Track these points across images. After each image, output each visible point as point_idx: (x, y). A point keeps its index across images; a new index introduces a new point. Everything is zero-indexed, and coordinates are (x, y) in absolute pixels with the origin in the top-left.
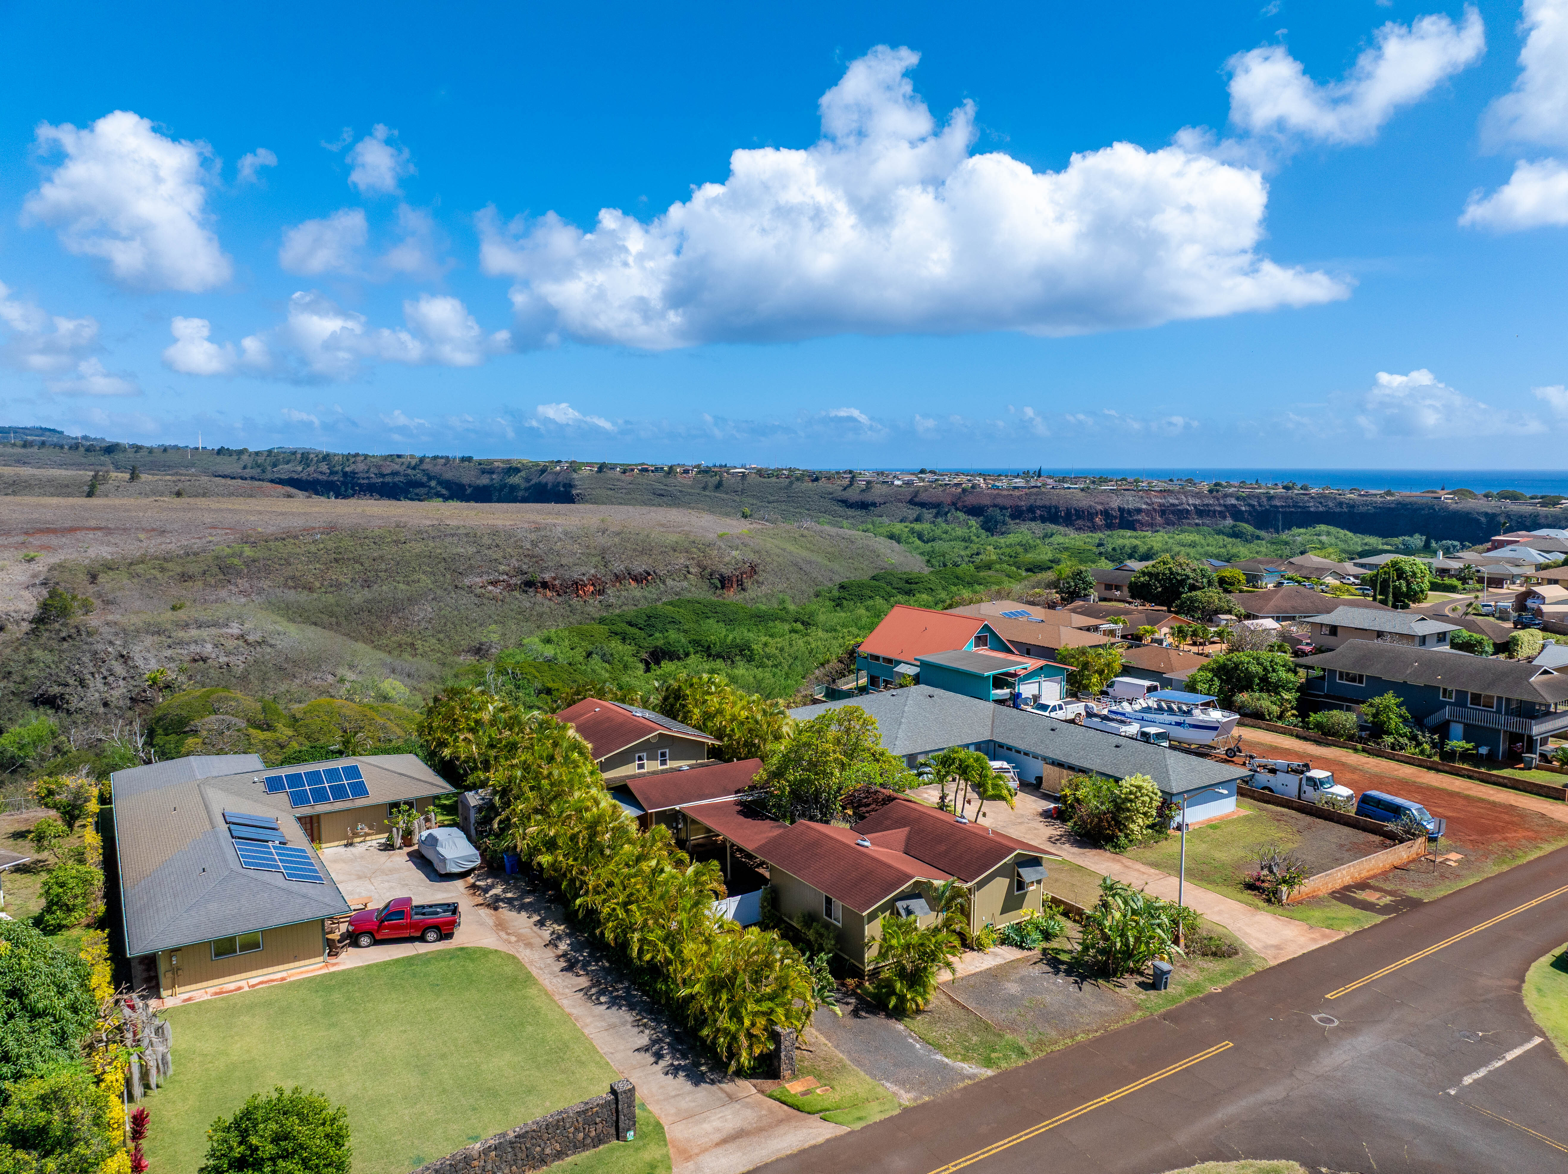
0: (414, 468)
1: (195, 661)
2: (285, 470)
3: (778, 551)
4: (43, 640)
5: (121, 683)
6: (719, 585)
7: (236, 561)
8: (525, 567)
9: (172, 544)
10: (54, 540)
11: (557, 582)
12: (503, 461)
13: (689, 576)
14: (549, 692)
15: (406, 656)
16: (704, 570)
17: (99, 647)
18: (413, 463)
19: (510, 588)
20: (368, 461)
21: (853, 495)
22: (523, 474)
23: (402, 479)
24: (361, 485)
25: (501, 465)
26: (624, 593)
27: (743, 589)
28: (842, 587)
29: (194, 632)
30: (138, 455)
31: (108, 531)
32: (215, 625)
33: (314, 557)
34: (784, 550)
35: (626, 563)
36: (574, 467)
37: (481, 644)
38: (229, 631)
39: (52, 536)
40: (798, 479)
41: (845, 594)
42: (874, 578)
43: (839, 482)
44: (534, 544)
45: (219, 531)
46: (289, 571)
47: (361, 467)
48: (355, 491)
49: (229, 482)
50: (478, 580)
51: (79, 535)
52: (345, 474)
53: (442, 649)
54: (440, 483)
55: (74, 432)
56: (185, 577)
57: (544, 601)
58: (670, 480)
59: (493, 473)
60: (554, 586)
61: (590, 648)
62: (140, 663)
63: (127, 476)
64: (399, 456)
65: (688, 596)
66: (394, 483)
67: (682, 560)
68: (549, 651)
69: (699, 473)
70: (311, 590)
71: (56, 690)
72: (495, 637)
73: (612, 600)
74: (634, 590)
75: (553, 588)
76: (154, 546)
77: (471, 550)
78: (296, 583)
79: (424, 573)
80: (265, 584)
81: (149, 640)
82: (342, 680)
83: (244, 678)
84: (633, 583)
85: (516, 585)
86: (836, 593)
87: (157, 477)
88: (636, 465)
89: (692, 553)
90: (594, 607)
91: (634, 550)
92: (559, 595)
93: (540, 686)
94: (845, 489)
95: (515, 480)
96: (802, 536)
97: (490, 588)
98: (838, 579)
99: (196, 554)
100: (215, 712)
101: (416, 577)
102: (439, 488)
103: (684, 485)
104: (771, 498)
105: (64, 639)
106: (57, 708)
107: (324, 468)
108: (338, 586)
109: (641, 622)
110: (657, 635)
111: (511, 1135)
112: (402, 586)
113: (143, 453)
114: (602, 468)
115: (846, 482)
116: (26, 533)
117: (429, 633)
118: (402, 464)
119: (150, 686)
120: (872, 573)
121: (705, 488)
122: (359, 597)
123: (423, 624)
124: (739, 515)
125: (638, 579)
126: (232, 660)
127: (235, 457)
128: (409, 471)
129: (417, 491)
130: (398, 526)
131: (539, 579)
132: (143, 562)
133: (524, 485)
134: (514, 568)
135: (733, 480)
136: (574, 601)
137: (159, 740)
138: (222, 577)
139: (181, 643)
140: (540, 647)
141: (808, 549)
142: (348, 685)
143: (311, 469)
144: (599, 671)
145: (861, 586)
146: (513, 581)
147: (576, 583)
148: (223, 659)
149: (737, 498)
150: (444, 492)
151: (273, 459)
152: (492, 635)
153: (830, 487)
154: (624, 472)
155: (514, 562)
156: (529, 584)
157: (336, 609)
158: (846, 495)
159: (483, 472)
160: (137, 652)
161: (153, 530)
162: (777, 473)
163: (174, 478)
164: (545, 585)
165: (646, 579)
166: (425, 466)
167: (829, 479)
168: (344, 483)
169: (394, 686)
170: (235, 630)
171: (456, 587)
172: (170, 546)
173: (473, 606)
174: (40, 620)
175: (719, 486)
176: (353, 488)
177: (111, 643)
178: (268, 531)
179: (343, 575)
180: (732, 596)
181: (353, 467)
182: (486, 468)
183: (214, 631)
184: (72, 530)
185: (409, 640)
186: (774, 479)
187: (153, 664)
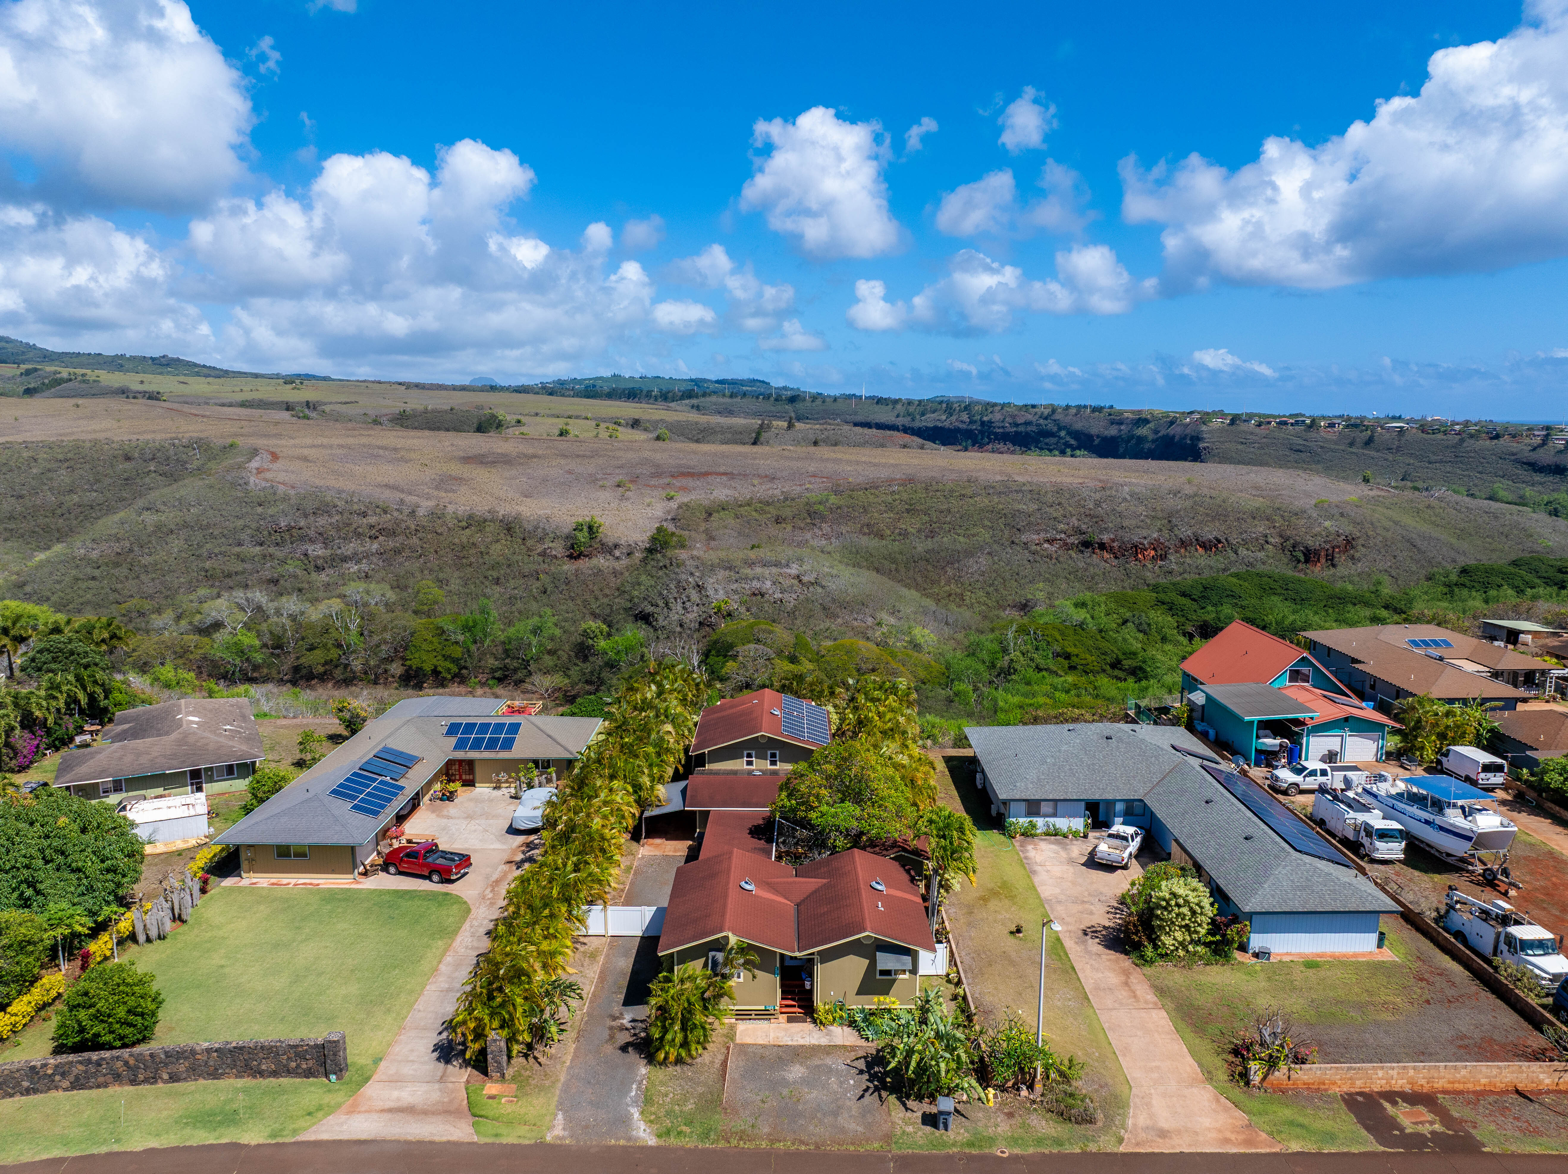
0: (1046, 418)
1: (754, 594)
2: (930, 420)
3: (1388, 524)
4: (649, 567)
5: (695, 608)
6: (1302, 559)
7: (821, 508)
8: (1084, 527)
9: (776, 491)
10: (690, 482)
11: (1115, 544)
12: (1133, 412)
13: (1267, 546)
14: (1068, 656)
15: (953, 606)
16: (1287, 540)
17: (684, 577)
18: (1046, 412)
19: (1067, 547)
20: (1004, 411)
21: (1545, 456)
22: (1152, 425)
23: (1034, 428)
24: (996, 434)
25: (1131, 416)
26: (1188, 560)
27: (1334, 566)
28: (1464, 571)
29: (758, 570)
30: (814, 404)
31: (730, 475)
32: (777, 564)
33: (890, 507)
34: (1396, 523)
35: (1194, 529)
36: (1206, 417)
37: (1028, 601)
38: (788, 571)
39: (690, 479)
40: (1472, 436)
41: (1464, 580)
42: (1515, 563)
43: (1528, 441)
44: (1098, 504)
45: (818, 480)
46: (865, 519)
47: (997, 417)
48: (990, 439)
49: (866, 431)
50: (1035, 537)
51: (710, 478)
52: (983, 423)
53: (989, 602)
54: (1069, 433)
55: (777, 382)
56: (778, 520)
57: (1099, 562)
58: (1312, 434)
59: (1122, 424)
60: (1112, 548)
61: (1128, 615)
62: (711, 592)
63: (785, 424)
64: (1034, 406)
65: (1260, 568)
66: (1027, 433)
67: (1261, 528)
68: (1081, 615)
69: (1347, 426)
70: (882, 537)
71: (649, 609)
72: (1040, 595)
73: (1174, 566)
74: (1201, 558)
75: (1111, 550)
76: (763, 490)
77: (1033, 507)
78: (871, 530)
79: (984, 527)
80: (844, 529)
81: (722, 574)
82: (879, 624)
83: (792, 614)
84: (1200, 550)
85: (1073, 544)
86: (1454, 578)
87: (808, 426)
88: (1275, 417)
89: (1274, 521)
90: (1152, 572)
91: (1207, 515)
92: (1116, 557)
93: (1059, 649)
94: (1534, 449)
95: (1143, 431)
96: (1429, 507)
97: (1046, 545)
98: (1462, 561)
99: (793, 499)
100: (758, 641)
101: (974, 531)
102: (1068, 439)
103: (1326, 440)
104: (1433, 458)
105: (661, 568)
106: (649, 623)
107: (965, 417)
108: (905, 534)
109: (1196, 594)
110: (1210, 608)
111: (234, 1044)
112: (961, 539)
113: (819, 402)
114: (1235, 419)
115: (1538, 440)
116: (673, 476)
117: (979, 585)
118: (1036, 414)
119: (715, 613)
120: (1513, 557)
121: (1351, 444)
122: (921, 546)
123: (976, 576)
124: (1360, 479)
125: (1207, 546)
126: (786, 596)
127: (890, 406)
128: (1041, 421)
129: (1047, 440)
130: (969, 481)
131: (1097, 540)
132: (749, 505)
133: (1151, 437)
134: (1073, 527)
135: (1388, 436)
136: (1132, 565)
137: (712, 660)
138: (809, 521)
139: (746, 579)
140: (1072, 610)
141: (1433, 523)
142: (885, 629)
143: (954, 418)
144: (1131, 640)
145: (1489, 571)
146: (1070, 541)
147: (1136, 547)
148: (778, 595)
149: (1390, 457)
150: (1073, 442)
151: (922, 408)
152: (1038, 592)
153: (1514, 446)
154: (1259, 425)
155: (1074, 521)
156: (1087, 544)
157: (898, 556)
158: (1534, 457)
159: (1112, 423)
160: (710, 583)
161: (766, 476)
162: (1443, 429)
163: (821, 427)
164: (1102, 546)
165: (1216, 546)
166: (1056, 417)
167: (1514, 436)
168: (981, 432)
169: (925, 634)
170: (794, 570)
171: (1013, 542)
172: (775, 492)
173: (1026, 562)
174: (650, 551)
175: (1369, 442)
176: (988, 437)
177: (692, 574)
178: (858, 481)
179: (911, 525)
180: (1318, 572)
181: (990, 416)
182: (1115, 418)
183: (774, 570)
184: (707, 474)
185: (958, 591)
186: (1440, 436)
187: (721, 595)
